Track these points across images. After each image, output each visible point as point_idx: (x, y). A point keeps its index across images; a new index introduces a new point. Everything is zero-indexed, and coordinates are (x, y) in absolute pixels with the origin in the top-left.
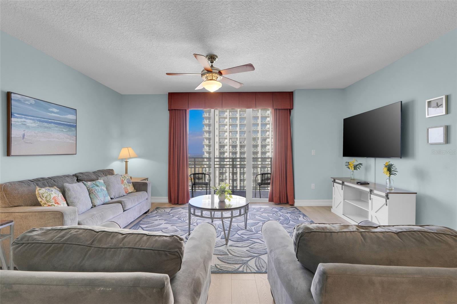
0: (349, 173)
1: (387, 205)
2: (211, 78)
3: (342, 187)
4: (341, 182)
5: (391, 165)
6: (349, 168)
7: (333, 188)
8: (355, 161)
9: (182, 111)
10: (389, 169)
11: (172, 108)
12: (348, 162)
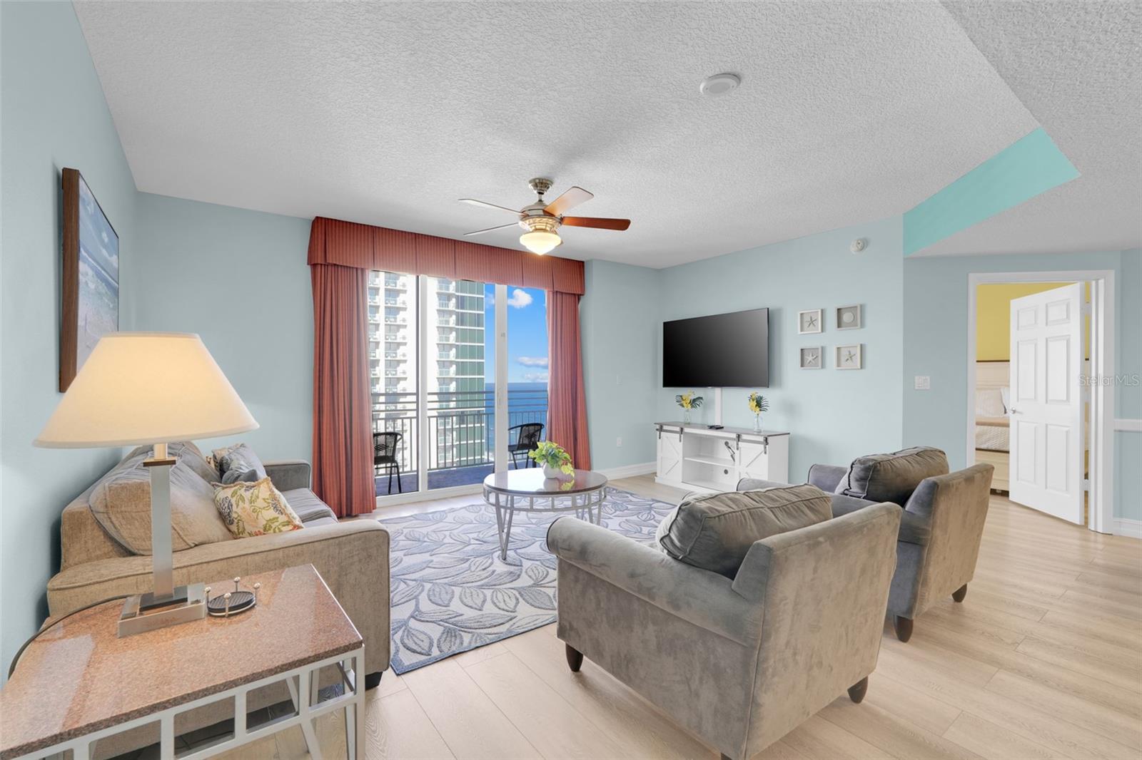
0: (681, 414)
1: (765, 453)
2: (544, 227)
3: (680, 437)
4: (678, 429)
5: (761, 398)
6: (682, 405)
7: (659, 441)
8: (689, 393)
9: (355, 270)
10: (759, 403)
11: (331, 262)
12: (681, 396)
